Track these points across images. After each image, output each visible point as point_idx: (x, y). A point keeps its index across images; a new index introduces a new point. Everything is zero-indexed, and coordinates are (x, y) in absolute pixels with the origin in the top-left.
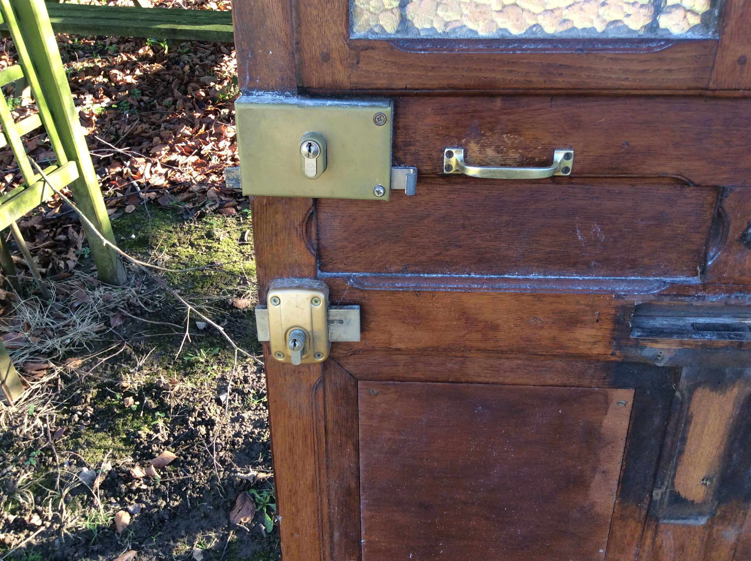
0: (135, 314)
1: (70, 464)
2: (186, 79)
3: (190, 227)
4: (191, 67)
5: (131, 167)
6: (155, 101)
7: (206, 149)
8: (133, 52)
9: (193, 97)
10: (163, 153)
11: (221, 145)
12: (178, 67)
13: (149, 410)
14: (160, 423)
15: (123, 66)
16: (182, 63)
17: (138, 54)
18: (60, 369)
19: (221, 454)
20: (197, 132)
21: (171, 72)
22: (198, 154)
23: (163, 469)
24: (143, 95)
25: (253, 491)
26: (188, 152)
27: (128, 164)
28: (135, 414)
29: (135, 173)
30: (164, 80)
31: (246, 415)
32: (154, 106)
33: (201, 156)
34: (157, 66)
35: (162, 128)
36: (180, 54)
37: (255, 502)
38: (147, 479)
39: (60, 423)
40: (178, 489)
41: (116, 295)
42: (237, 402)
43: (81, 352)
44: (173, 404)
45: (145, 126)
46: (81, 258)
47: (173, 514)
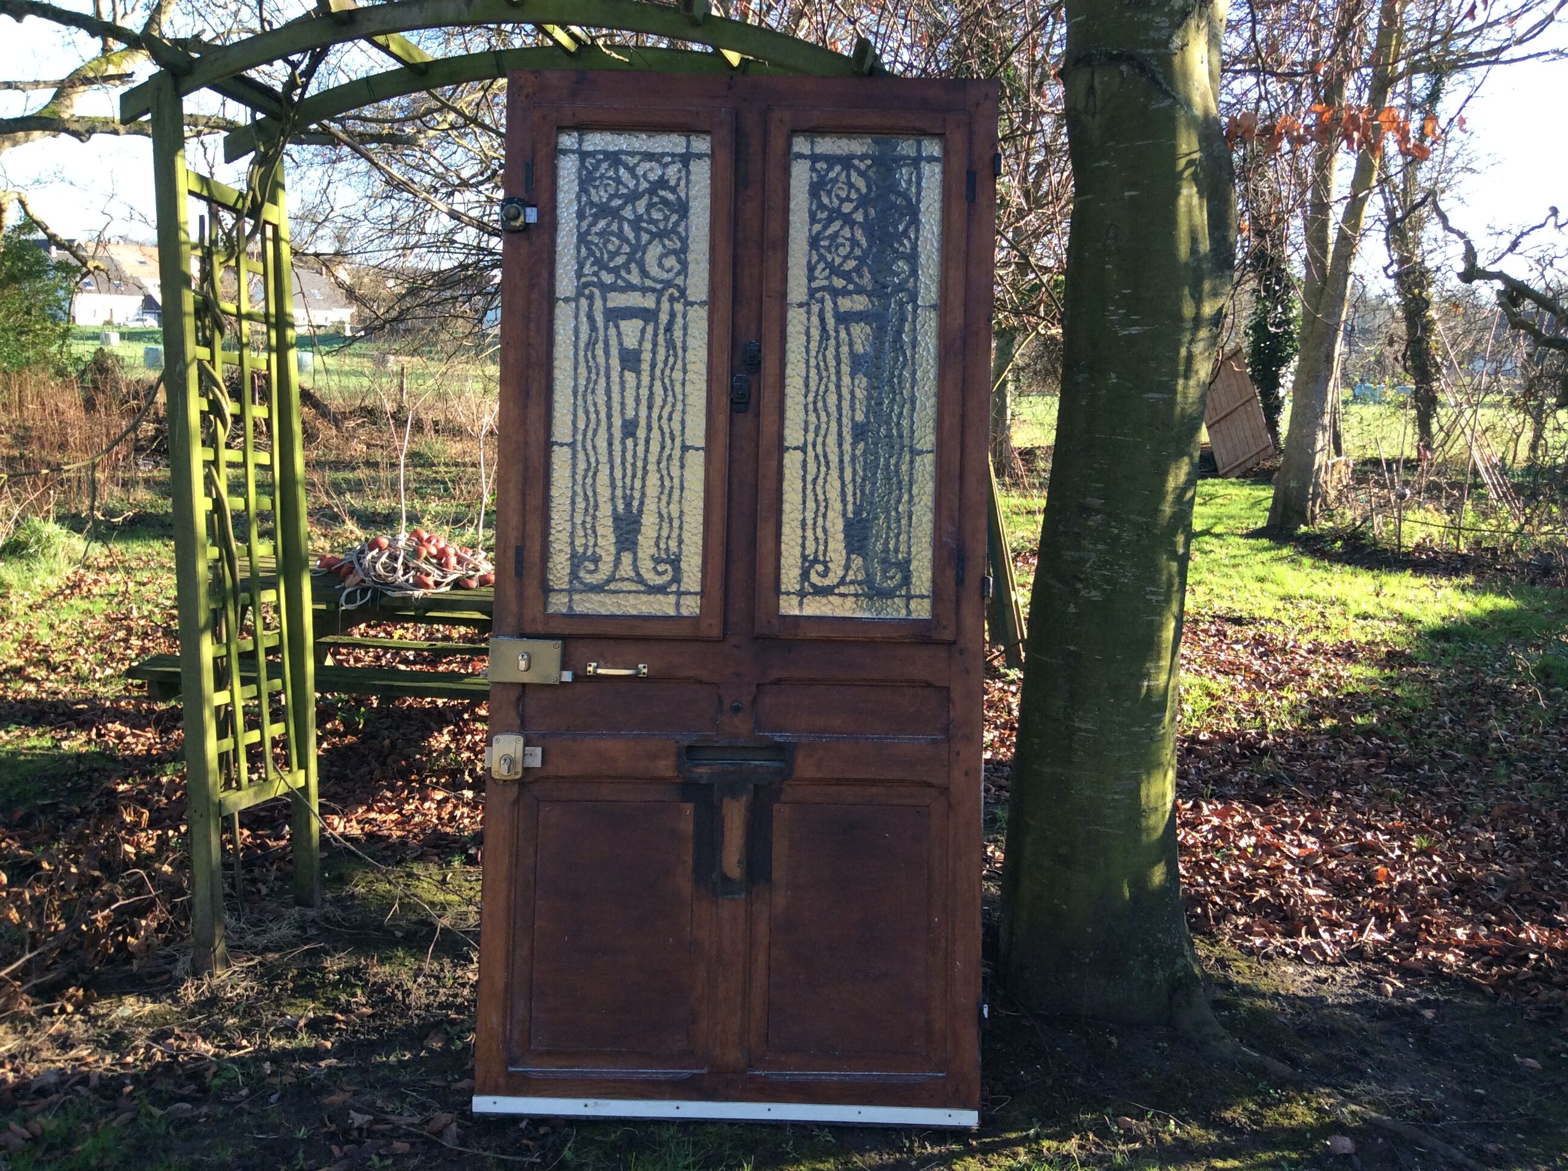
0: (333, 926)
1: (274, 1015)
2: (385, 752)
3: (389, 869)
4: (392, 742)
7: (409, 808)
9: (393, 768)
10: (360, 811)
11: (427, 805)
12: (375, 741)
13: (348, 984)
14: (359, 992)
16: (380, 738)
18: (258, 959)
19: (416, 1012)
20: (398, 795)
21: (366, 746)
22: (400, 813)
23: (362, 1019)
25: (446, 1026)
26: (390, 810)
30: (356, 754)
31: (442, 991)
33: (403, 815)
34: (349, 739)
35: (357, 793)
36: (378, 729)
37: (447, 1033)
38: (346, 1023)
39: (261, 992)
40: (376, 1030)
41: (311, 913)
42: (433, 982)
43: (278, 949)
44: (372, 980)
45: (340, 790)
46: (272, 890)
47: (371, 1043)
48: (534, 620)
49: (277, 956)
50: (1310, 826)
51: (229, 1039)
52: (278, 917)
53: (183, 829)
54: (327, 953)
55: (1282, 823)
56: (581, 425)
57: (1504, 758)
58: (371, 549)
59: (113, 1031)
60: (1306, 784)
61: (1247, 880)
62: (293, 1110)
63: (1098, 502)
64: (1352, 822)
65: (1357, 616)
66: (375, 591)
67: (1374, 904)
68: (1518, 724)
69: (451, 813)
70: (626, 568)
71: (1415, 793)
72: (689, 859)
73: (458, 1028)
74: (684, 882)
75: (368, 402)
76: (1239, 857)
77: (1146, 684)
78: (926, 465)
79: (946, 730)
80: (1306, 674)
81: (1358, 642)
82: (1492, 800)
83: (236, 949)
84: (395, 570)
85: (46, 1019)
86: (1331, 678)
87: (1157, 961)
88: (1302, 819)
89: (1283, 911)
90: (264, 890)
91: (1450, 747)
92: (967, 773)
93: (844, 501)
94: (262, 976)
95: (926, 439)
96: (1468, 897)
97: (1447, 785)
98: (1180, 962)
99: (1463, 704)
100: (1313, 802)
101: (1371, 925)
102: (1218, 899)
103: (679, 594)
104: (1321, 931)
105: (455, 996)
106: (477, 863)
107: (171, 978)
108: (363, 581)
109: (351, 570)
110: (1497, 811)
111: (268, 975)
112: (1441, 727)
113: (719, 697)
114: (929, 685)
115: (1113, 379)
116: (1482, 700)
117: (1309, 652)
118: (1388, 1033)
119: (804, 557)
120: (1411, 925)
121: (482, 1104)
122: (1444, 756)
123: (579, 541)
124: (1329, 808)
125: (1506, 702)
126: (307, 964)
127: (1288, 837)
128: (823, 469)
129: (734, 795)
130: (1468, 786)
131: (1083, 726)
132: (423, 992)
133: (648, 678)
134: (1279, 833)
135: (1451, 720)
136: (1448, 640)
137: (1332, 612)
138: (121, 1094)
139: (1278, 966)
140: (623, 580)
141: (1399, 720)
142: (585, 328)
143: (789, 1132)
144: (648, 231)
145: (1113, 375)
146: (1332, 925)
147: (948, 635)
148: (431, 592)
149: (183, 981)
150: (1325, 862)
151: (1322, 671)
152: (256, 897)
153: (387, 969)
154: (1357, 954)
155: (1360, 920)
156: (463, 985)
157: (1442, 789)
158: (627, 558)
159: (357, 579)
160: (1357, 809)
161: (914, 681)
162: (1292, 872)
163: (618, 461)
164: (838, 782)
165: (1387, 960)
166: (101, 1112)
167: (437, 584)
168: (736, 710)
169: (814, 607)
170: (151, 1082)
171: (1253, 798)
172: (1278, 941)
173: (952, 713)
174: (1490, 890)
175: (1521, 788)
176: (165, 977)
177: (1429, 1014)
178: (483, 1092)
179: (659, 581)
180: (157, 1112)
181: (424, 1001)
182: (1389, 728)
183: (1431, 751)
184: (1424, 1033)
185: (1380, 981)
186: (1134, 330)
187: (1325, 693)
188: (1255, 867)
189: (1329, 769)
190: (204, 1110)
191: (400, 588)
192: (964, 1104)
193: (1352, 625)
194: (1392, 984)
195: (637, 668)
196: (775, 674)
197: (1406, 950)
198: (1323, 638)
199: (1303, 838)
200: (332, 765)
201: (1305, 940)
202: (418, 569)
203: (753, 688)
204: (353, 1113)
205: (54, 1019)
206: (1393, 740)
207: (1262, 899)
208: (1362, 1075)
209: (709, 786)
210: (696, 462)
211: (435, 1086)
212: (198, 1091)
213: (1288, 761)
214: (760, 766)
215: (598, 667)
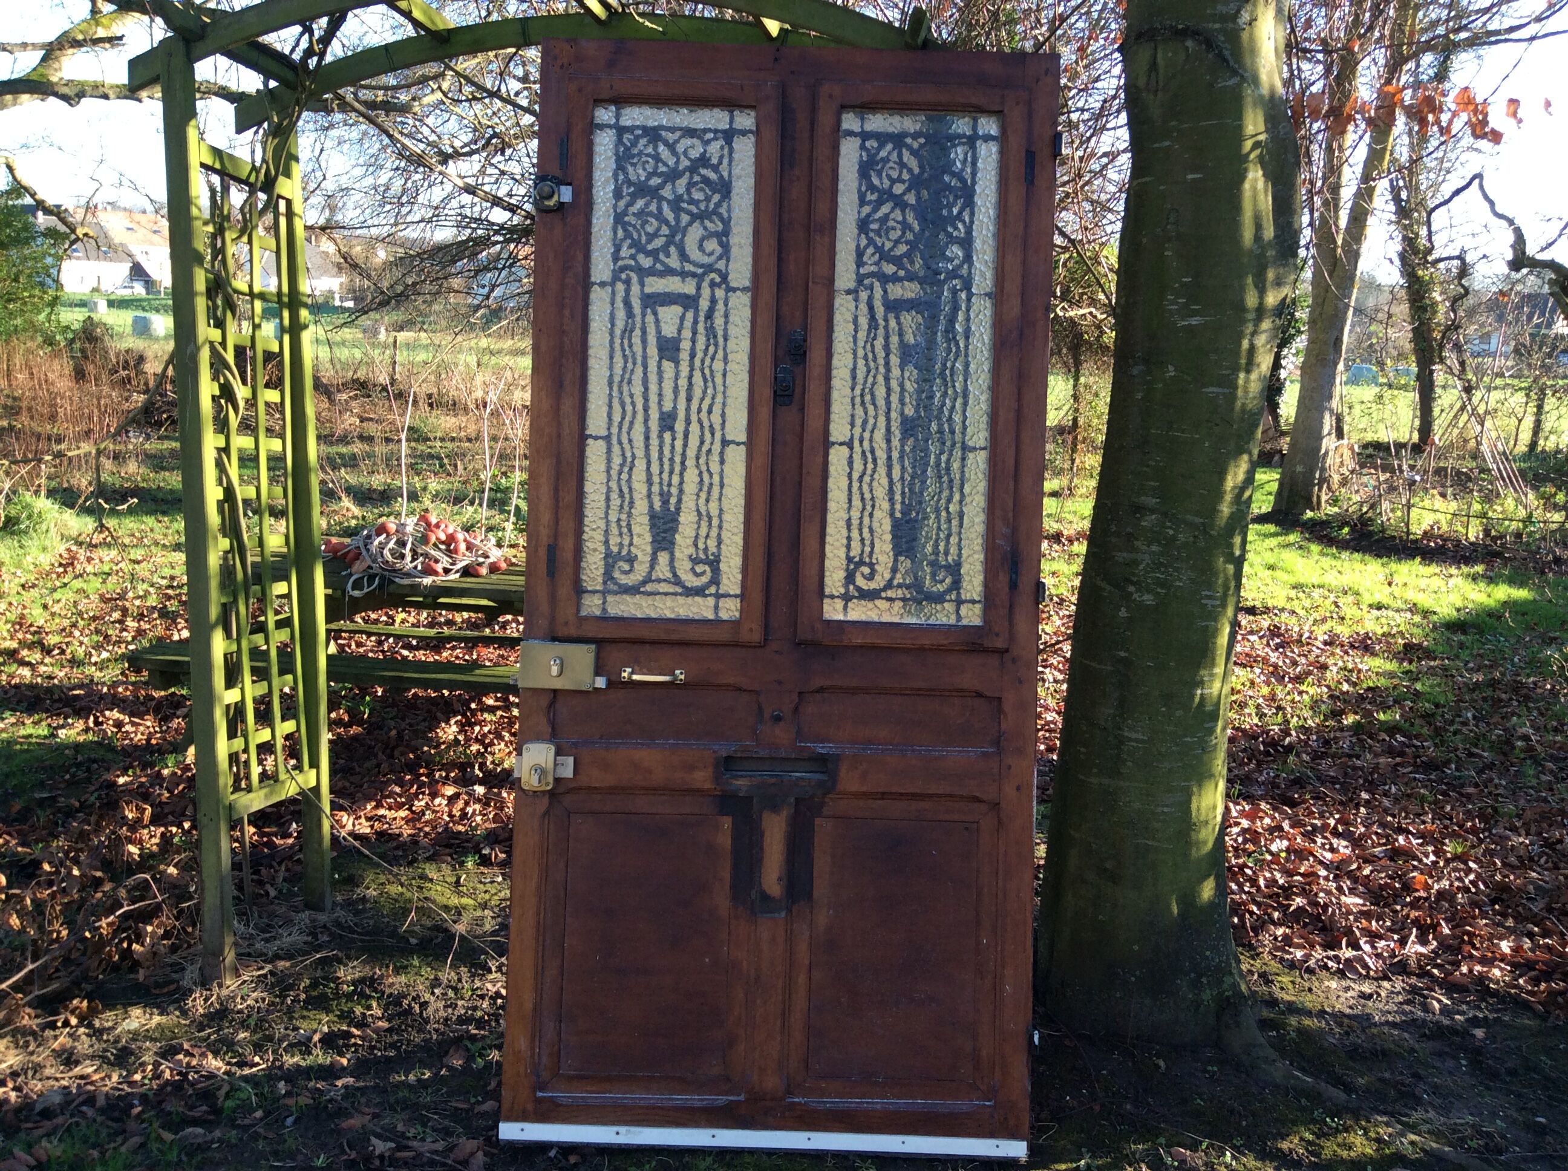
0: (345, 932)
1: (286, 1029)
3: (400, 870)
4: (398, 733)
7: (419, 805)
9: (401, 762)
10: (369, 807)
11: (437, 801)
12: (381, 732)
13: (363, 995)
14: (374, 1004)
16: (386, 728)
18: (268, 967)
19: (435, 1026)
20: (407, 791)
21: (373, 736)
22: (410, 809)
23: (378, 1034)
25: (466, 1042)
26: (399, 806)
30: (362, 745)
31: (460, 1003)
33: (413, 812)
34: (355, 730)
36: (384, 719)
37: (468, 1050)
39: (272, 1004)
40: (393, 1046)
41: (322, 918)
42: (451, 993)
43: (289, 957)
44: (388, 991)
45: (347, 784)
46: (280, 892)
47: (388, 1059)
48: (566, 623)
49: (288, 964)
50: (1340, 828)
51: (240, 1055)
52: (288, 922)
53: (187, 825)
54: (340, 962)
55: (1313, 825)
56: (617, 418)
57: (1531, 757)
58: (378, 535)
59: (120, 1045)
60: (1334, 783)
61: (1281, 887)
62: (310, 1134)
63: (1151, 501)
64: (1383, 825)
65: (1371, 606)
66: (383, 578)
67: (1414, 914)
68: (1541, 721)
69: (462, 810)
70: (662, 569)
71: (1444, 794)
72: (726, 874)
73: (480, 1045)
74: (721, 899)
75: (361, 374)
76: (1272, 862)
77: (1199, 692)
78: (978, 464)
79: (997, 743)
80: (1324, 667)
81: (1375, 634)
82: (1522, 802)
83: (245, 957)
84: (402, 556)
85: (49, 1033)
86: (1351, 671)
87: (1204, 980)
88: (1332, 822)
89: (1322, 921)
90: (273, 893)
91: (1476, 746)
92: (1018, 788)
93: (891, 500)
94: (273, 986)
95: (978, 434)
96: (1509, 907)
97: (1476, 785)
98: (1228, 980)
99: (1485, 699)
100: (1341, 803)
101: (1413, 938)
102: (1255, 909)
103: (718, 596)
104: (1362, 942)
105: (475, 1008)
106: (491, 864)
107: (178, 988)
108: (370, 567)
109: (358, 556)
110: (1529, 814)
111: (280, 985)
112: (1465, 724)
113: (759, 707)
114: (979, 695)
115: (1171, 372)
116: (1504, 696)
117: (1325, 643)
118: (1440, 1054)
119: (849, 559)
120: (1454, 936)
121: (509, 1131)
122: (1471, 755)
123: (614, 541)
124: (1358, 809)
125: (1527, 698)
126: (319, 973)
127: (1319, 841)
128: (870, 466)
129: (775, 808)
130: (1496, 786)
131: (1134, 736)
132: (441, 1004)
133: (685, 685)
134: (1309, 836)
135: (1474, 717)
136: (1464, 633)
137: (1346, 601)
138: (129, 1116)
139: (1321, 981)
140: (659, 581)
141: (1422, 716)
142: (621, 314)
143: (830, 1162)
144: (689, 213)
145: (1171, 368)
146: (1373, 937)
147: (1000, 644)
148: (440, 580)
149: (191, 991)
150: (1359, 868)
151: (1340, 664)
152: (264, 900)
153: (403, 979)
154: (1401, 968)
155: (1401, 930)
156: (482, 997)
157: (1471, 790)
158: (663, 558)
159: (365, 565)
160: (1386, 811)
161: (964, 690)
162: (1327, 879)
163: (654, 455)
164: (883, 796)
165: (1431, 975)
166: (109, 1135)
167: (447, 571)
168: (778, 719)
169: (859, 612)
170: (160, 1102)
171: (1282, 799)
172: (1318, 953)
173: (1004, 726)
174: (1529, 899)
175: (1551, 790)
176: (172, 987)
177: (1479, 1033)
178: (509, 1119)
179: (697, 582)
180: (168, 1136)
181: (442, 1014)
182: (1412, 725)
183: (1456, 750)
184: (1476, 1054)
185: (1425, 997)
186: (1194, 321)
187: (1345, 687)
188: (1289, 873)
189: (1355, 768)
190: (217, 1133)
191: (408, 575)
192: (1013, 1135)
193: (1367, 616)
194: (1439, 1000)
195: (673, 674)
196: (818, 682)
197: (1449, 963)
198: (1339, 629)
199: (1335, 841)
201: (1347, 953)
202: (426, 555)
203: (795, 697)
204: (374, 1140)
205: (58, 1032)
206: (1417, 737)
207: (1299, 908)
208: (1419, 1101)
209: (749, 799)
210: (737, 457)
211: (456, 1109)
212: (209, 1113)
213: (1313, 759)
214: (801, 778)
215: (632, 673)
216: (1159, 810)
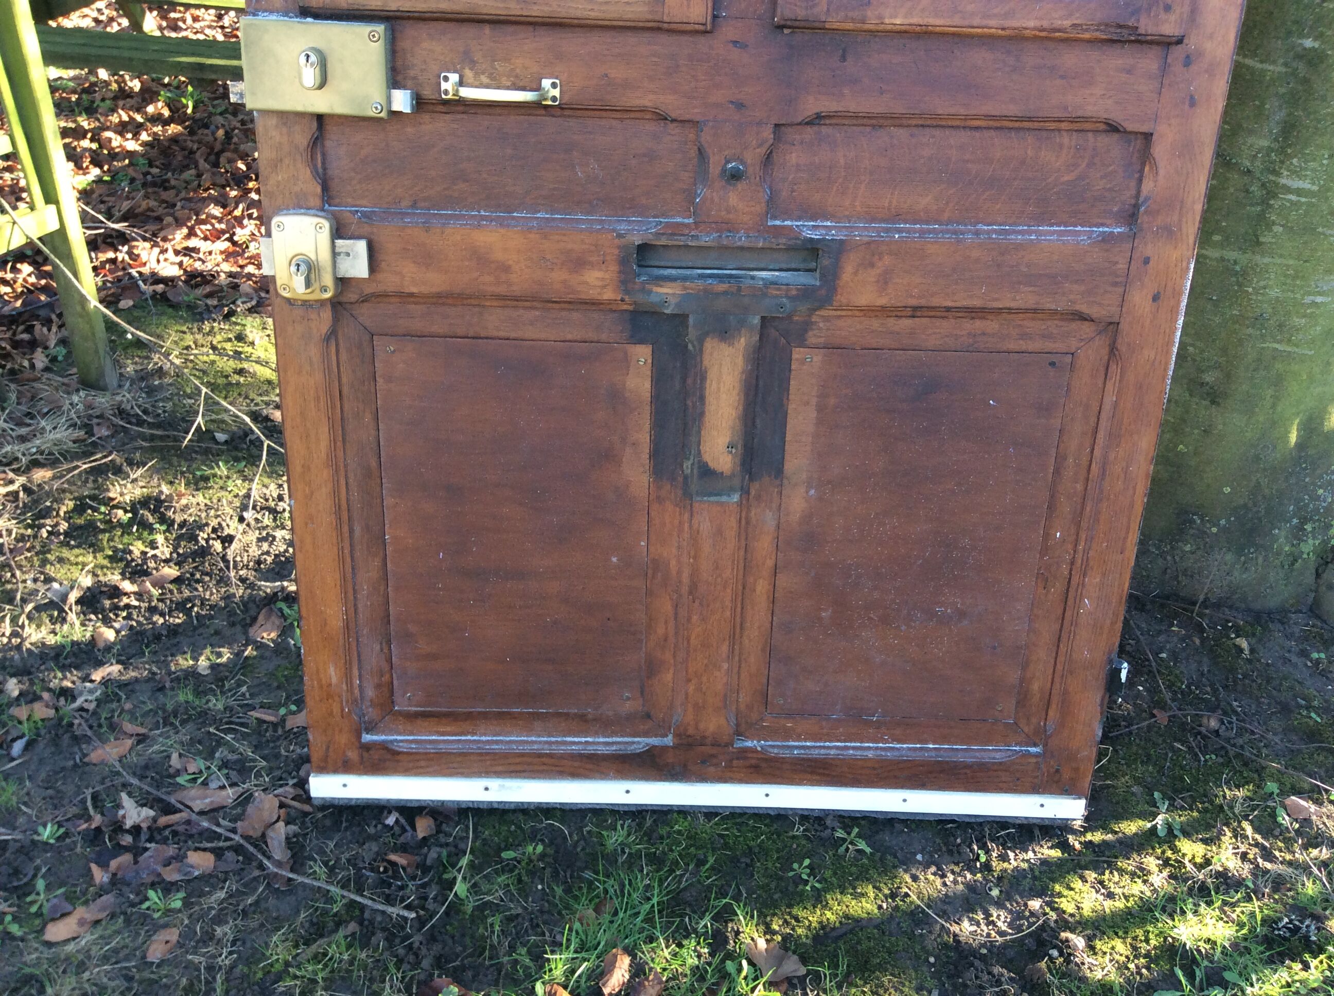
0: (129, 423)
1: (35, 580)
2: (218, 146)
3: (213, 328)
4: (227, 133)
5: (130, 253)
6: (170, 174)
7: (241, 235)
8: (138, 110)
9: (227, 172)
10: (178, 237)
12: (206, 131)
13: (145, 526)
14: (160, 539)
15: (121, 129)
16: (212, 127)
17: (146, 113)
18: (22, 480)
19: (241, 573)
20: (230, 213)
21: (195, 138)
22: (230, 240)
23: (162, 587)
24: (151, 166)
25: (282, 605)
26: (216, 236)
27: (126, 248)
28: (125, 528)
29: (135, 260)
30: (183, 149)
31: (279, 534)
32: (168, 181)
33: (235, 243)
34: (174, 129)
35: (178, 207)
36: (211, 115)
37: (283, 616)
38: (139, 595)
39: (21, 538)
40: (181, 606)
41: (103, 401)
42: (267, 520)
43: (52, 462)
44: (179, 518)
45: (152, 203)
46: (54, 360)
47: (173, 631)
49: (49, 475)
52: (55, 410)
54: (118, 471)
62: (41, 776)
72: (643, 436)
74: (635, 472)
79: (1131, 216)
90: (41, 363)
92: (1156, 298)
94: (24, 510)
113: (700, 151)
114: (1113, 128)
121: (325, 786)
126: (87, 491)
129: (725, 333)
131: (1296, 184)
132: (253, 536)
133: (562, 109)
147: (1169, 27)
152: (28, 375)
153: (202, 497)
161: (1086, 119)
164: (916, 311)
168: (735, 176)
173: (1147, 186)
178: (325, 768)
181: (254, 551)
195: (538, 88)
196: (812, 105)
200: (151, 165)
203: (767, 133)
204: (126, 801)
209: (680, 319)
211: (261, 721)
214: (774, 283)
215: (461, 83)
216: (1308, 300)
